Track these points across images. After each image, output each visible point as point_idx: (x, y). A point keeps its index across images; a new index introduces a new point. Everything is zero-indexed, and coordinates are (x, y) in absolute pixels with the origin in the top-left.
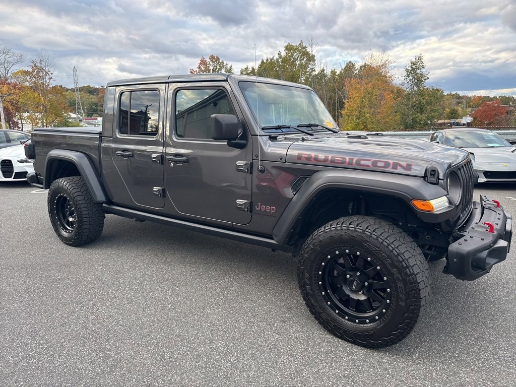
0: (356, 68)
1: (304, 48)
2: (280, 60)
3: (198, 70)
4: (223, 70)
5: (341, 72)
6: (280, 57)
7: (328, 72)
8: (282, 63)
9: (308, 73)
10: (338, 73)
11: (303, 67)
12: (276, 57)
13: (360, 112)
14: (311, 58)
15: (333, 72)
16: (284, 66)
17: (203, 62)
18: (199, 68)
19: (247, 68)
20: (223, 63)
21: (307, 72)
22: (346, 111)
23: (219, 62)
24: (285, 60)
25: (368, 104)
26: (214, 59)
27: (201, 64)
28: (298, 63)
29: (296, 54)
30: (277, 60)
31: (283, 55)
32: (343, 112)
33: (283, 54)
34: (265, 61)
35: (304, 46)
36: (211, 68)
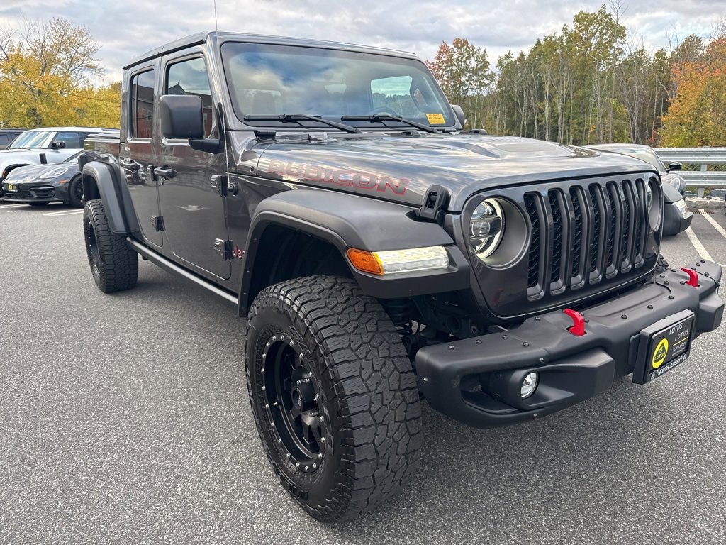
0: (703, 45)
1: (606, 17)
2: (565, 38)
3: (435, 61)
4: (472, 59)
5: (673, 53)
6: (566, 34)
7: (651, 55)
8: (567, 42)
9: (611, 57)
10: (668, 55)
11: (604, 47)
12: (560, 34)
13: (696, 118)
14: (620, 33)
15: (660, 54)
16: (570, 48)
17: (444, 49)
18: (439, 58)
19: (509, 54)
20: (473, 48)
21: (610, 55)
22: (670, 117)
23: (467, 47)
24: (574, 38)
25: (711, 105)
26: (461, 44)
27: (440, 52)
28: (594, 41)
29: (592, 27)
30: (561, 39)
31: (570, 30)
32: (664, 119)
33: (571, 28)
34: (542, 42)
35: (607, 13)
36: (455, 56)
